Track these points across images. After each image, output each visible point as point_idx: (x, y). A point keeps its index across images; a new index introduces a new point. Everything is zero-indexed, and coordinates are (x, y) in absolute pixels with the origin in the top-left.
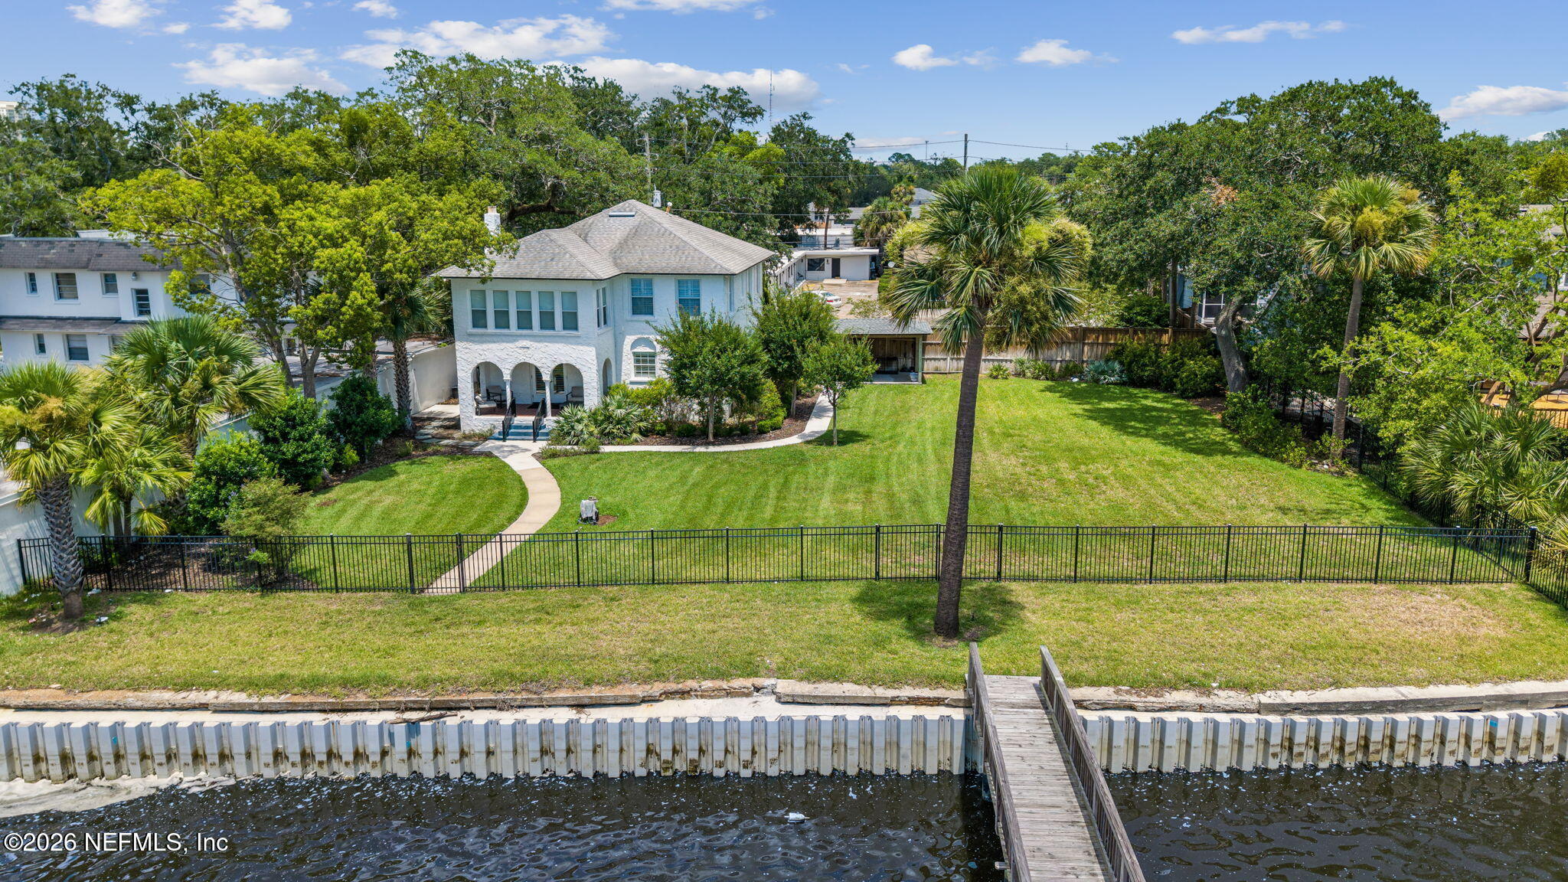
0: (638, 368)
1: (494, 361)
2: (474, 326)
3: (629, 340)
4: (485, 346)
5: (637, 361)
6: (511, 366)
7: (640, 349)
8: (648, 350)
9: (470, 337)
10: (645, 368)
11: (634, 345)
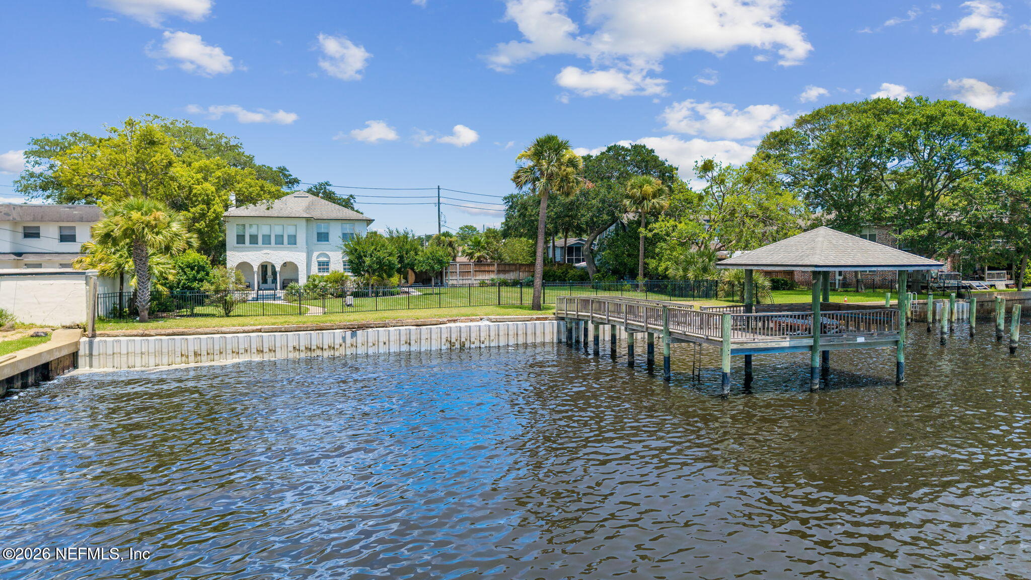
0: (319, 269)
1: (248, 261)
2: (237, 243)
3: (315, 254)
4: (244, 253)
5: (319, 265)
6: (258, 264)
7: (321, 259)
8: (325, 259)
9: (234, 249)
10: (324, 269)
11: (318, 257)
